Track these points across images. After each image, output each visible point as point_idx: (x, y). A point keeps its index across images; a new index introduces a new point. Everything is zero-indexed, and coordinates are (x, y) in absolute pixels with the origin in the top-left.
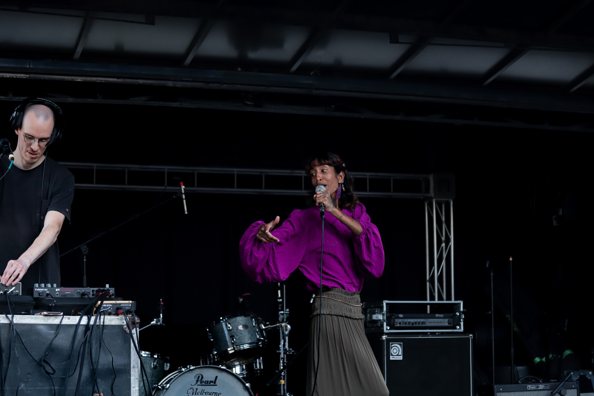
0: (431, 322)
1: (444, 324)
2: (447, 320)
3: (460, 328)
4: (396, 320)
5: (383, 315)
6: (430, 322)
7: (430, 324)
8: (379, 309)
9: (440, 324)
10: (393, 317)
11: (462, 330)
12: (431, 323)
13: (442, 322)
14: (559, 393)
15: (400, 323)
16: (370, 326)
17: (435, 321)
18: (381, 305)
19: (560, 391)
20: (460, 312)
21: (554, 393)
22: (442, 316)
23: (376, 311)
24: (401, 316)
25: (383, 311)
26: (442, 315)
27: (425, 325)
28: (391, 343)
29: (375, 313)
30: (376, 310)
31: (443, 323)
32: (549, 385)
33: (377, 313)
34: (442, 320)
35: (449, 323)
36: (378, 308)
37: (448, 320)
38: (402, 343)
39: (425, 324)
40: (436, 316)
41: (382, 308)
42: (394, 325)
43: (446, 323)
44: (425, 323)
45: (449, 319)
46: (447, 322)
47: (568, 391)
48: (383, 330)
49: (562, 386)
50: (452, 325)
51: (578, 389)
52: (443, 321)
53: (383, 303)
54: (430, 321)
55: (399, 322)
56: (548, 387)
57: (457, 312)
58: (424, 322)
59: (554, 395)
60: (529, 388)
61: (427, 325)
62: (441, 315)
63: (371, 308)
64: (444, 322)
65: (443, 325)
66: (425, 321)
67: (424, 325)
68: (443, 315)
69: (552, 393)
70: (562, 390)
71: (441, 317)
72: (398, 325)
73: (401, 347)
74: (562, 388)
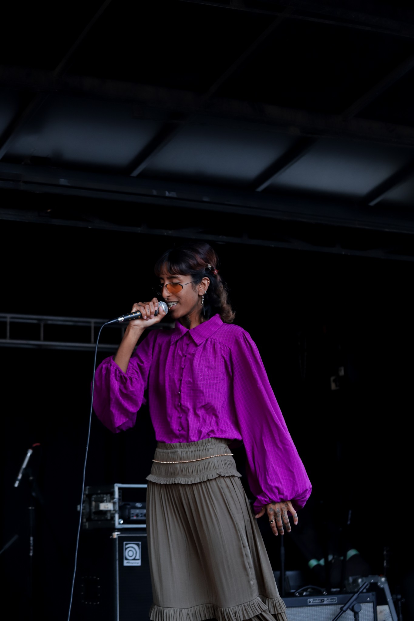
4: (133, 511)
5: (114, 503)
8: (109, 495)
10: (128, 506)
14: (350, 609)
15: (137, 515)
16: (96, 518)
18: (112, 490)
19: (353, 607)
21: (344, 609)
23: (105, 499)
24: (139, 505)
25: (114, 498)
28: (125, 543)
29: (102, 501)
30: (104, 497)
32: (336, 598)
33: (105, 501)
36: (107, 494)
38: (140, 543)
41: (112, 494)
42: (129, 517)
47: (363, 605)
48: (114, 524)
49: (356, 600)
51: (375, 603)
53: (113, 488)
55: (135, 513)
56: (335, 601)
59: (345, 611)
60: (310, 602)
63: (97, 494)
69: (341, 609)
70: (355, 604)
72: (135, 518)
73: (139, 548)
74: (354, 603)
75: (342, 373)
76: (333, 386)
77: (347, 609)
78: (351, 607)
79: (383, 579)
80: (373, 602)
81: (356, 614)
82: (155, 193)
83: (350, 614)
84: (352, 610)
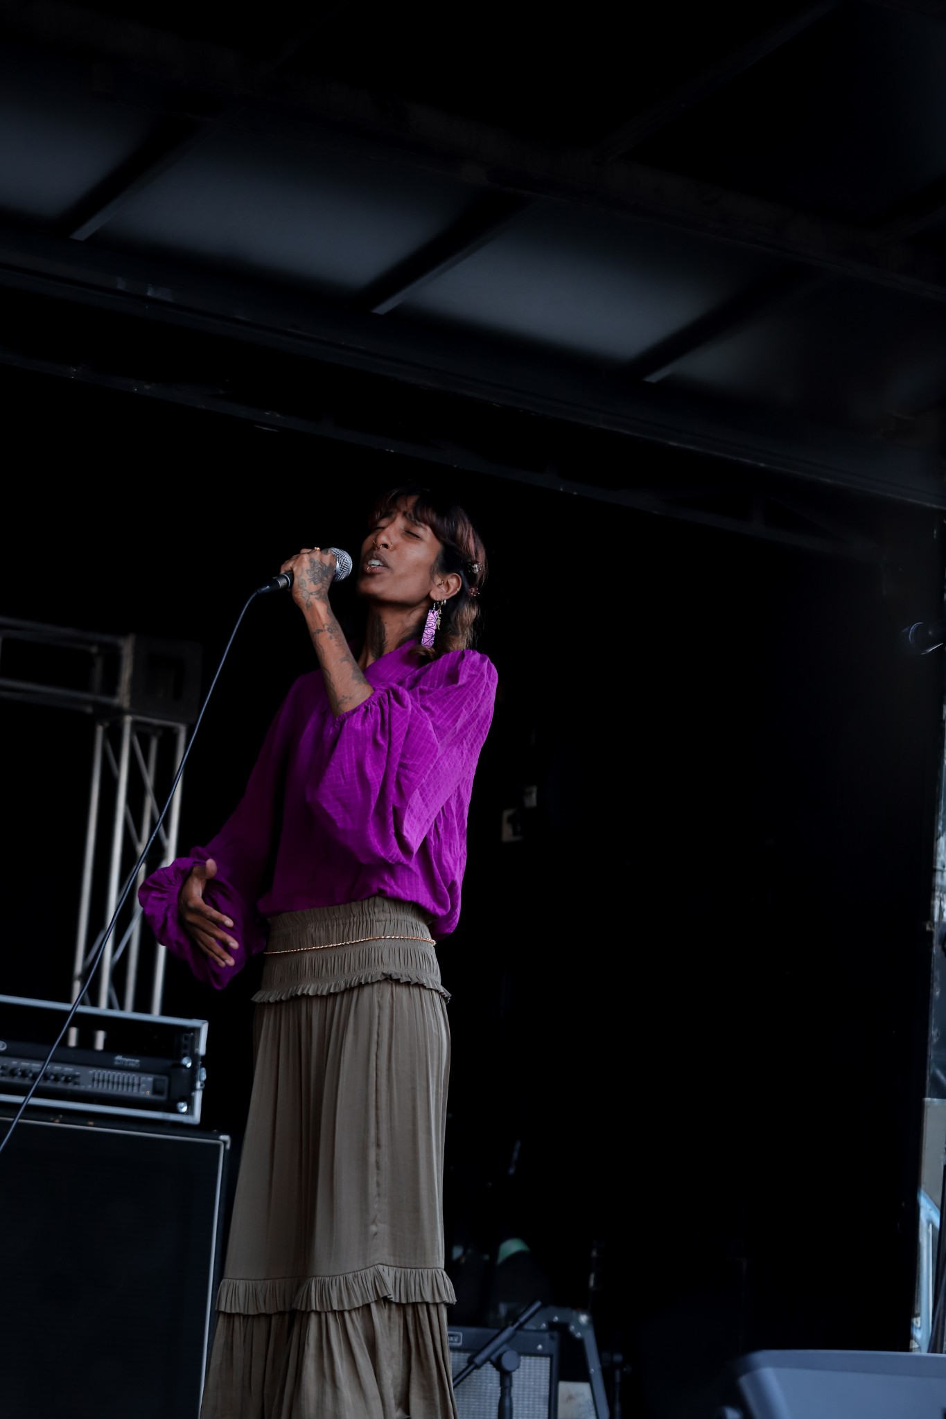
0: (96, 1076)
1: (139, 1090)
2: (150, 1079)
3: (192, 1112)
6: (91, 1078)
7: (93, 1086)
9: (125, 1089)
11: (197, 1117)
12: (96, 1082)
13: (133, 1085)
14: (492, 1363)
17: (111, 1078)
19: (500, 1358)
20: (194, 1057)
21: (478, 1360)
22: (134, 1062)
26: (136, 1059)
27: (76, 1087)
31: (136, 1088)
32: (461, 1335)
34: (134, 1077)
35: (156, 1091)
37: (155, 1081)
39: (76, 1084)
40: (113, 1061)
43: (145, 1090)
44: (77, 1080)
45: (157, 1077)
46: (151, 1086)
47: (526, 1361)
49: (508, 1341)
50: (163, 1098)
51: (554, 1358)
52: (136, 1081)
54: (94, 1074)
56: (458, 1342)
57: (185, 1056)
58: (75, 1077)
59: (478, 1367)
61: (82, 1088)
62: (133, 1060)
64: (139, 1085)
65: (134, 1092)
66: (77, 1073)
67: (70, 1086)
68: (137, 1061)
69: (470, 1361)
70: (505, 1352)
71: (133, 1065)
74: (504, 1347)
75: (532, 800)
76: (507, 834)
77: (484, 1362)
78: (494, 1358)
79: (584, 1319)
80: (551, 1357)
81: (505, 1376)
82: (121, 285)
83: (488, 1377)
84: (498, 1365)
